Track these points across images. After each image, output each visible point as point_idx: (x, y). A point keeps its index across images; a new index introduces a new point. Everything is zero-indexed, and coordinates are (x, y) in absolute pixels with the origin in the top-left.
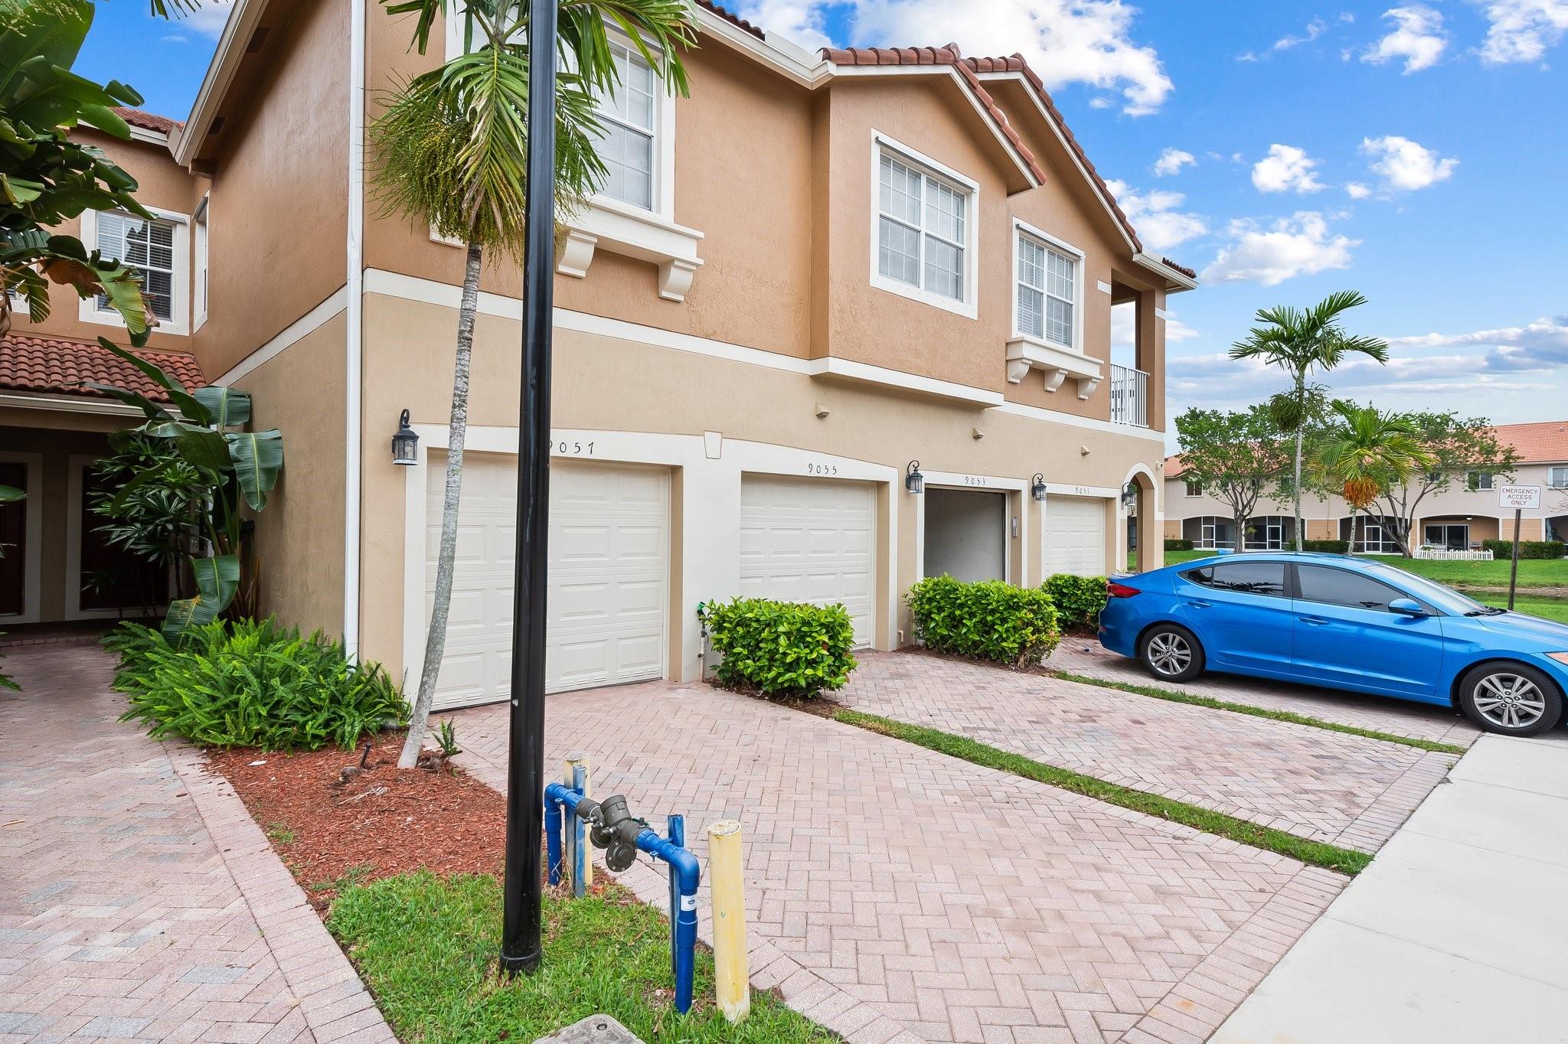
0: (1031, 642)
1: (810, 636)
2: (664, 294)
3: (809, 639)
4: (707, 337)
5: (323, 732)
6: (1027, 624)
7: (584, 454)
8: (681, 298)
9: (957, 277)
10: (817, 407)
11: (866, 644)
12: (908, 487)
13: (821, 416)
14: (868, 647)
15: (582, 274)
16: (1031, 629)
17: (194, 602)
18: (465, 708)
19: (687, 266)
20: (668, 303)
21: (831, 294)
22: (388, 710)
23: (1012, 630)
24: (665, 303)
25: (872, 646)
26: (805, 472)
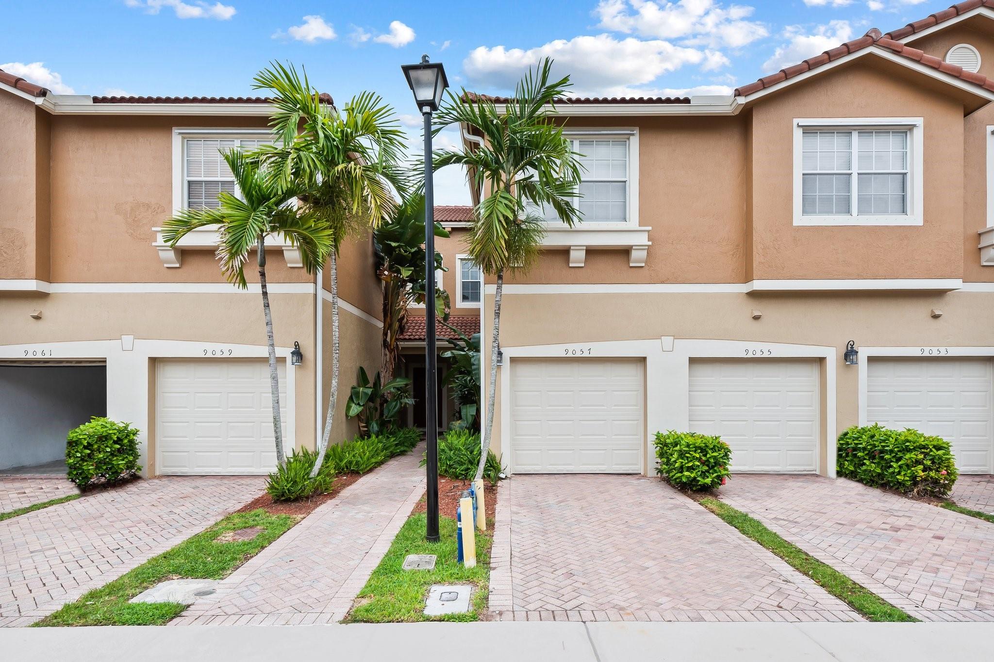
0: (921, 477)
1: (689, 453)
2: (631, 265)
3: (688, 455)
4: (663, 282)
5: (463, 473)
6: (918, 462)
7: (586, 354)
8: (643, 265)
9: (903, 195)
10: (752, 313)
11: (813, 471)
12: (846, 359)
13: (756, 318)
14: (814, 472)
15: (583, 265)
16: (921, 467)
17: (459, 422)
18: (533, 474)
19: (640, 247)
20: (635, 269)
21: (754, 239)
22: (489, 468)
23: (904, 467)
24: (632, 269)
25: (818, 473)
26: (743, 355)
